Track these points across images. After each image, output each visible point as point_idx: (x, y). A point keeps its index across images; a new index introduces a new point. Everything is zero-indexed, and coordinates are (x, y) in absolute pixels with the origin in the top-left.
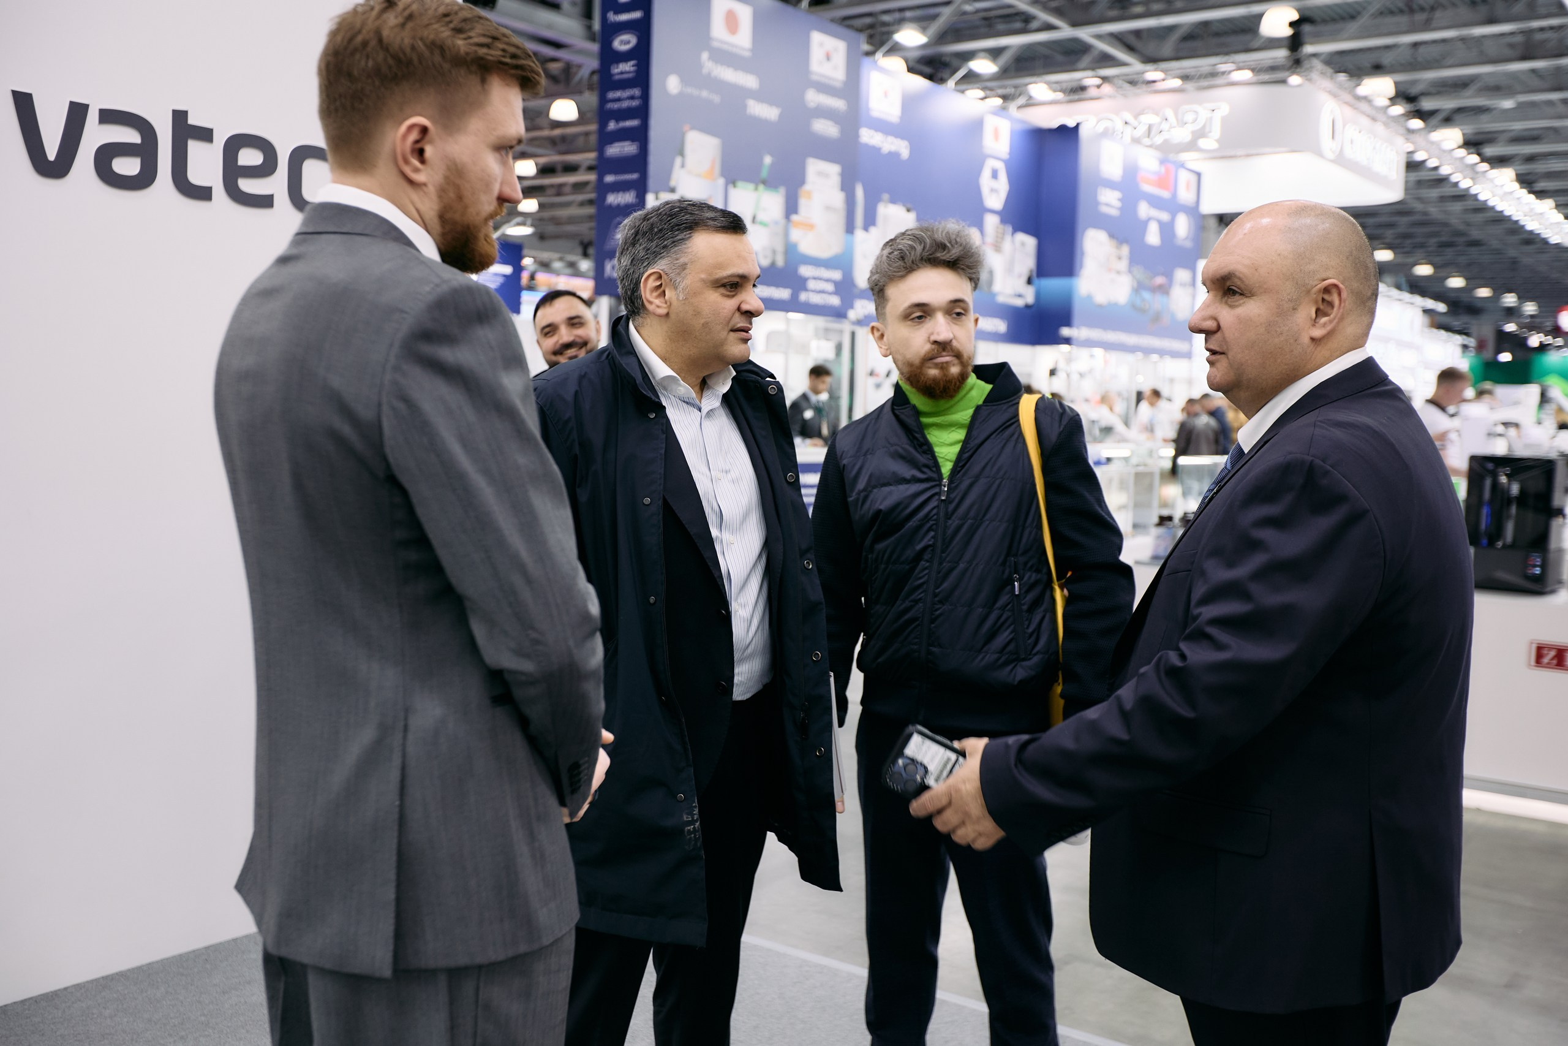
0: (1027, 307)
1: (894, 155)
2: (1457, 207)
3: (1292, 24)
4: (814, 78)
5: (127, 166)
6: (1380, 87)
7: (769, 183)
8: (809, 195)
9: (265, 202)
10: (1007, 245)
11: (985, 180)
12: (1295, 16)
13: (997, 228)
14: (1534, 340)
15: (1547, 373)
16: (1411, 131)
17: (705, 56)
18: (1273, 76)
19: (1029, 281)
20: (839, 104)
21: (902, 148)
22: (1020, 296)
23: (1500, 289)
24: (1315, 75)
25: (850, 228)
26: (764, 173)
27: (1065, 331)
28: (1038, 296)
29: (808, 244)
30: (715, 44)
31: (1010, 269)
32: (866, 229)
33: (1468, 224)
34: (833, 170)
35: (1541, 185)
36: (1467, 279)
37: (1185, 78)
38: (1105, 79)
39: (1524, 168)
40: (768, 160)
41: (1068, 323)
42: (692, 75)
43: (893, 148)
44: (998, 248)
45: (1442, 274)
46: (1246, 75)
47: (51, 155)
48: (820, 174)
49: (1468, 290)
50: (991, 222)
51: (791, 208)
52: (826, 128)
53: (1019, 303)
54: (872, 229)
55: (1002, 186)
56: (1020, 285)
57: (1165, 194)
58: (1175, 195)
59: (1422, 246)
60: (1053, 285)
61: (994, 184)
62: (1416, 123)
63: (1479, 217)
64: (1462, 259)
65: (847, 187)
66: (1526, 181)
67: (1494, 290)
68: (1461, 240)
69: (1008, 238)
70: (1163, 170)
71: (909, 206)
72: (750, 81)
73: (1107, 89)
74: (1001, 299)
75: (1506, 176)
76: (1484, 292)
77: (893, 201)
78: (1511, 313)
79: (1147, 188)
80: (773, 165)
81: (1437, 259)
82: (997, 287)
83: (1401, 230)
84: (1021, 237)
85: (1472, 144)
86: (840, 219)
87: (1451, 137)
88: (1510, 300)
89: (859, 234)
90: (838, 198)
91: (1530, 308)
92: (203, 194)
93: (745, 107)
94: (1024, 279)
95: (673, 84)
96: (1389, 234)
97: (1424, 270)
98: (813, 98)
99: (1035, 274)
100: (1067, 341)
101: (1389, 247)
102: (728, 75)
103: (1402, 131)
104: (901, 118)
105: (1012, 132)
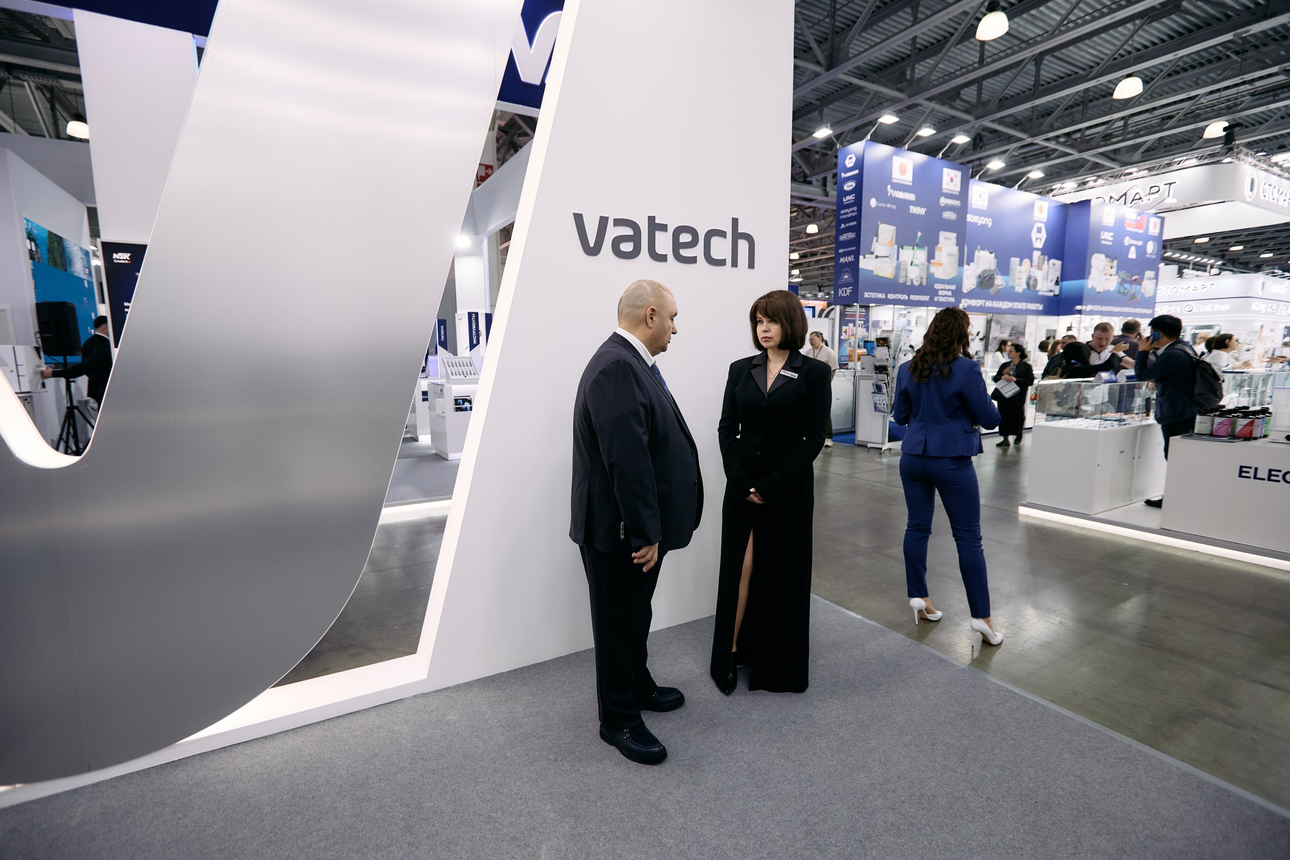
0: (1055, 296)
1: (984, 226)
4: (944, 191)
5: (627, 247)
7: (920, 246)
8: (940, 249)
9: (693, 260)
10: (1045, 266)
11: (1034, 235)
12: (1228, 124)
13: (1039, 258)
17: (889, 187)
18: (1213, 159)
19: (1057, 283)
20: (957, 203)
21: (989, 222)
22: (1051, 291)
24: (1241, 156)
25: (961, 264)
26: (917, 241)
27: (1078, 307)
28: (1061, 290)
29: (939, 272)
30: (894, 181)
31: (1046, 278)
32: (968, 264)
34: (953, 235)
37: (1149, 169)
38: (1099, 177)
40: (919, 234)
41: (1081, 304)
42: (883, 197)
43: (984, 223)
44: (1039, 267)
46: (1194, 162)
47: (592, 245)
48: (945, 238)
50: (1037, 255)
51: (931, 256)
52: (949, 215)
53: (1051, 294)
54: (972, 264)
55: (1043, 236)
56: (1051, 285)
57: (1141, 232)
60: (1069, 284)
61: (1039, 235)
65: (960, 243)
69: (1046, 262)
70: (1140, 219)
71: (991, 251)
72: (911, 197)
73: (1100, 181)
74: (1040, 293)
77: (983, 249)
79: (1130, 229)
80: (921, 235)
82: (1038, 288)
84: (1053, 261)
86: (955, 260)
89: (966, 266)
90: (955, 250)
92: (663, 258)
93: (909, 209)
94: (1054, 282)
95: (873, 202)
98: (943, 201)
99: (1059, 280)
100: (1080, 312)
102: (900, 195)
104: (988, 207)
105: (1050, 208)
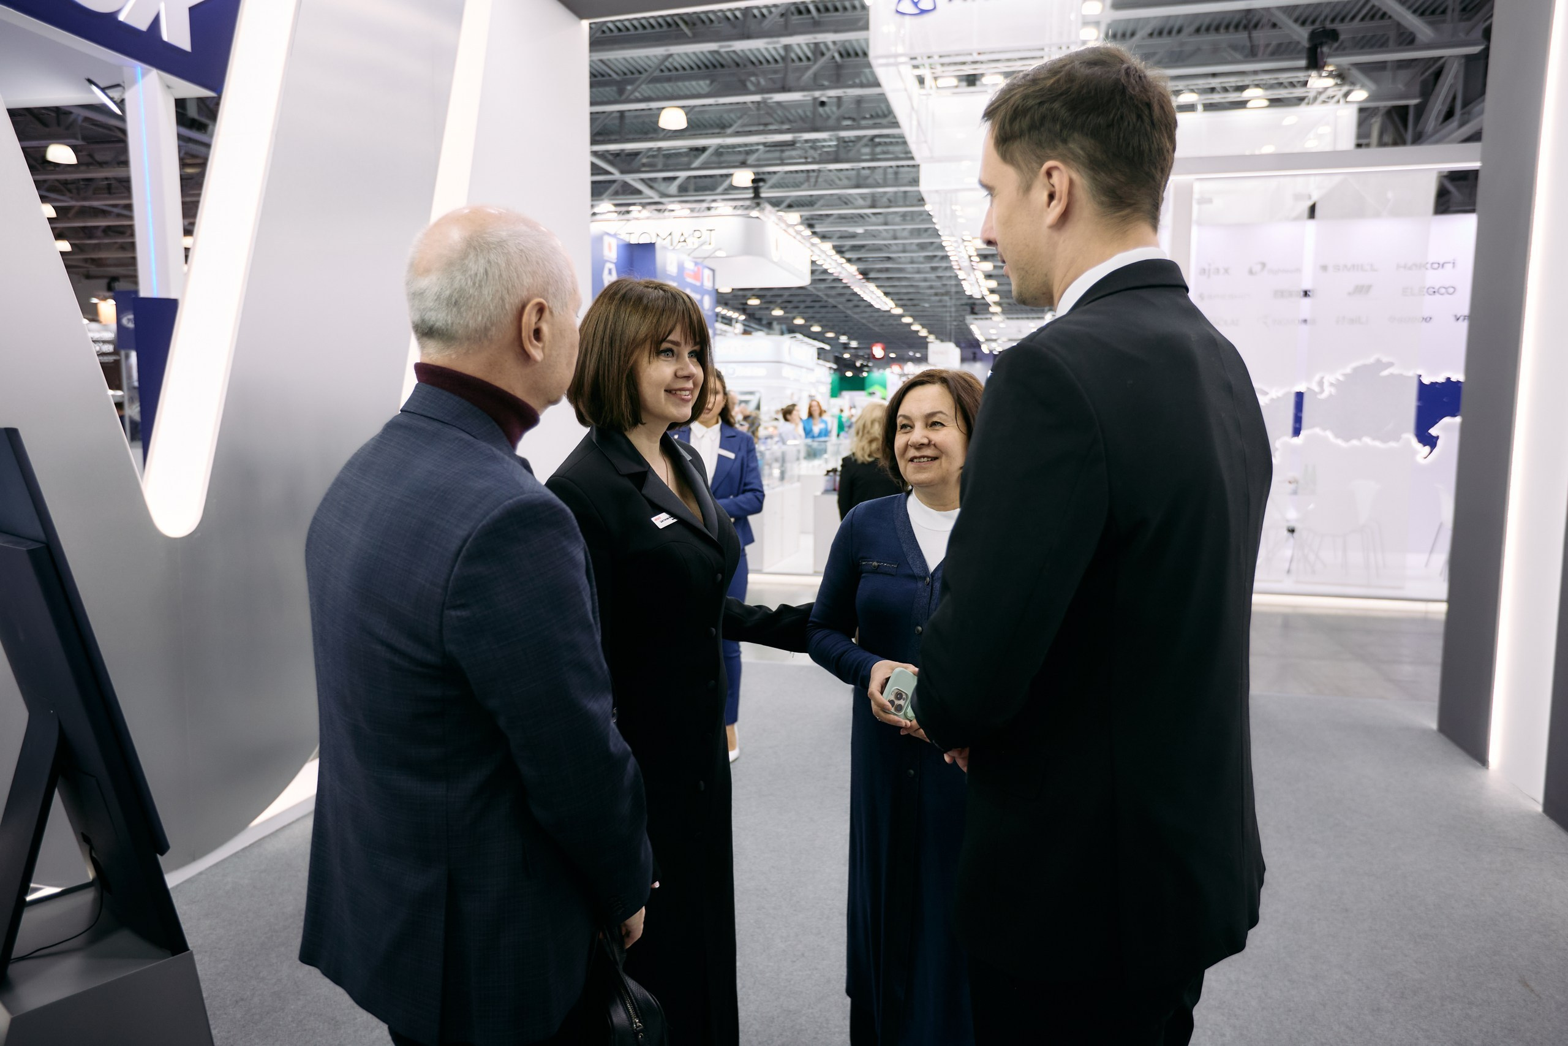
2: (822, 286)
3: (754, 181)
6: (794, 217)
11: (606, 276)
12: (753, 177)
14: (858, 364)
15: (872, 385)
16: (813, 245)
23: (839, 333)
24: (766, 210)
33: (827, 295)
35: (872, 275)
36: (822, 326)
37: (691, 209)
39: (862, 266)
45: (808, 324)
49: (821, 333)
57: (698, 284)
58: (702, 284)
59: (797, 307)
61: (610, 277)
62: (816, 240)
63: (833, 292)
64: (818, 316)
66: (865, 274)
67: (836, 333)
68: (817, 305)
70: (696, 269)
75: (853, 269)
76: (830, 335)
78: (846, 346)
79: (689, 280)
81: (806, 315)
83: (785, 298)
85: (839, 250)
87: (827, 246)
88: (843, 339)
91: (854, 344)
96: (779, 300)
97: (799, 321)
101: (782, 308)
103: (808, 245)
105: (618, 246)
